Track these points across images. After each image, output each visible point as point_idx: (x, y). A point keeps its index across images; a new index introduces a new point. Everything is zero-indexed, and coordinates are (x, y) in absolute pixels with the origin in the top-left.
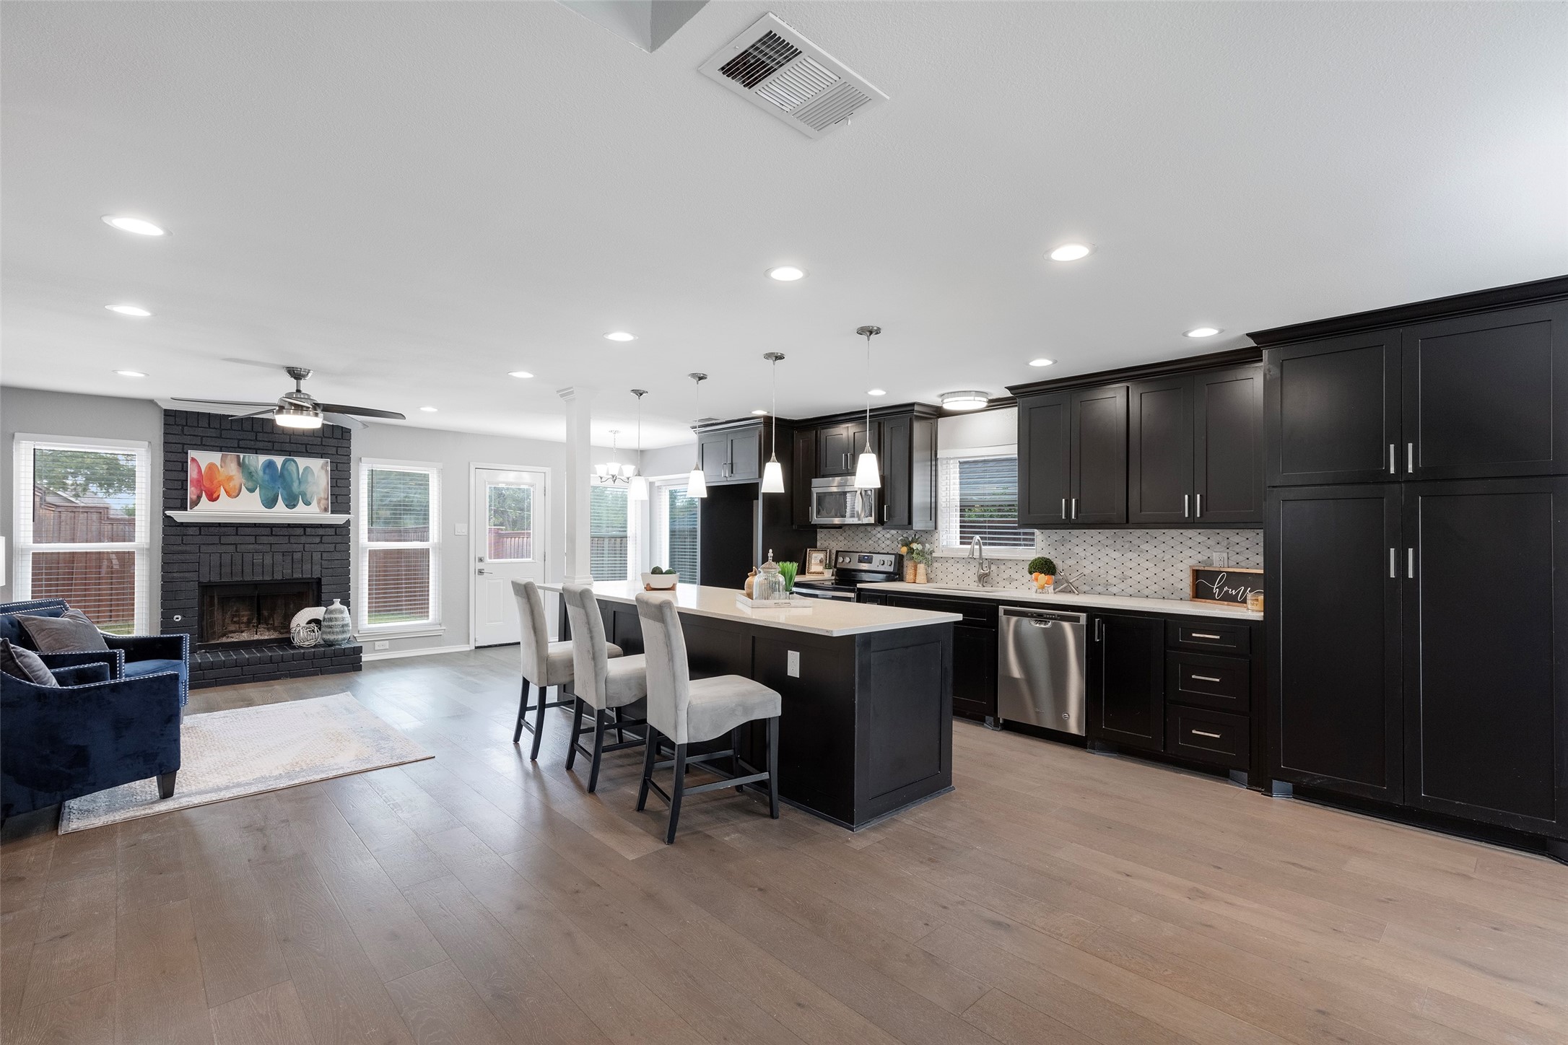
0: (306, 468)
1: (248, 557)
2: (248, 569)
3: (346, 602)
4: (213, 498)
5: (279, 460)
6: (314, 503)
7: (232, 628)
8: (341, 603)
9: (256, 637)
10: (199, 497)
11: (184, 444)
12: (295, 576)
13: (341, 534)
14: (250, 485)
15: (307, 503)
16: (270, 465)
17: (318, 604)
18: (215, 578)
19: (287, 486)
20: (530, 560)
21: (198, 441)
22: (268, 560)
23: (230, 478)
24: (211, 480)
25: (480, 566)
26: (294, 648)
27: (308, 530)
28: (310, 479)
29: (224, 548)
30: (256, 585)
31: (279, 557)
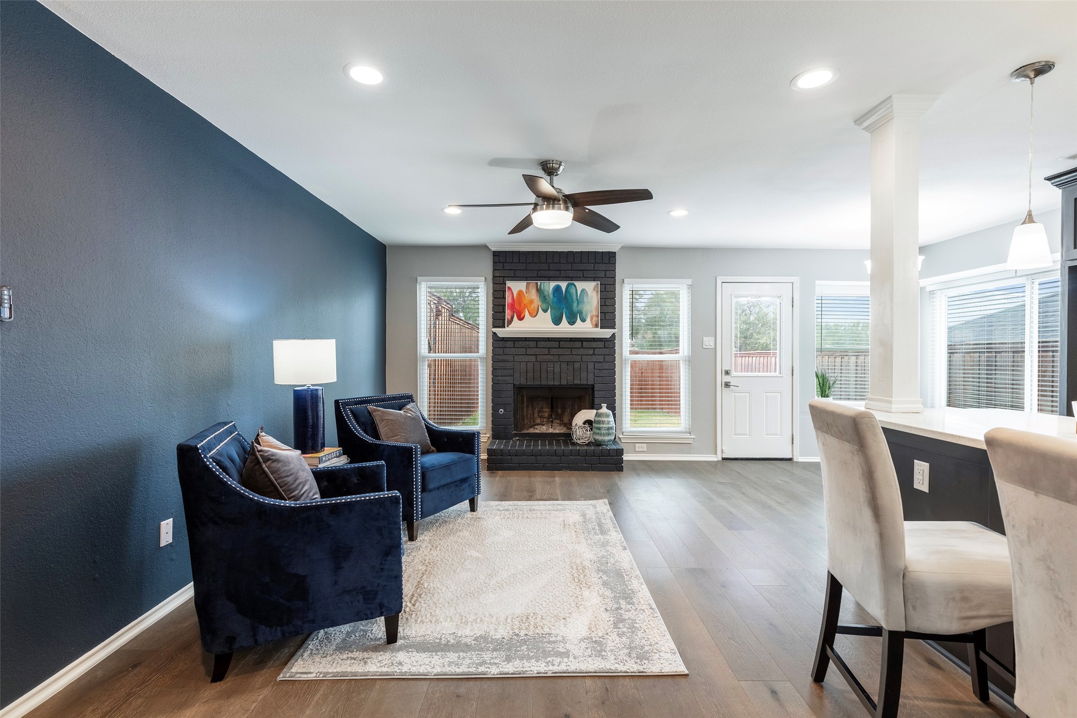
0: (583, 290)
1: (544, 365)
2: (544, 375)
3: (612, 407)
4: (521, 318)
5: (563, 285)
6: (588, 320)
7: (538, 421)
8: (607, 408)
9: (551, 431)
10: (512, 318)
11: (504, 277)
12: (576, 382)
13: (609, 344)
14: (544, 306)
15: (583, 320)
16: (558, 289)
17: (592, 408)
18: (523, 382)
19: (569, 307)
20: (773, 374)
21: (512, 273)
22: (557, 370)
23: (531, 302)
24: (520, 304)
25: (727, 379)
26: (574, 444)
27: (584, 343)
28: (585, 299)
29: (527, 358)
30: (551, 388)
31: (564, 366)
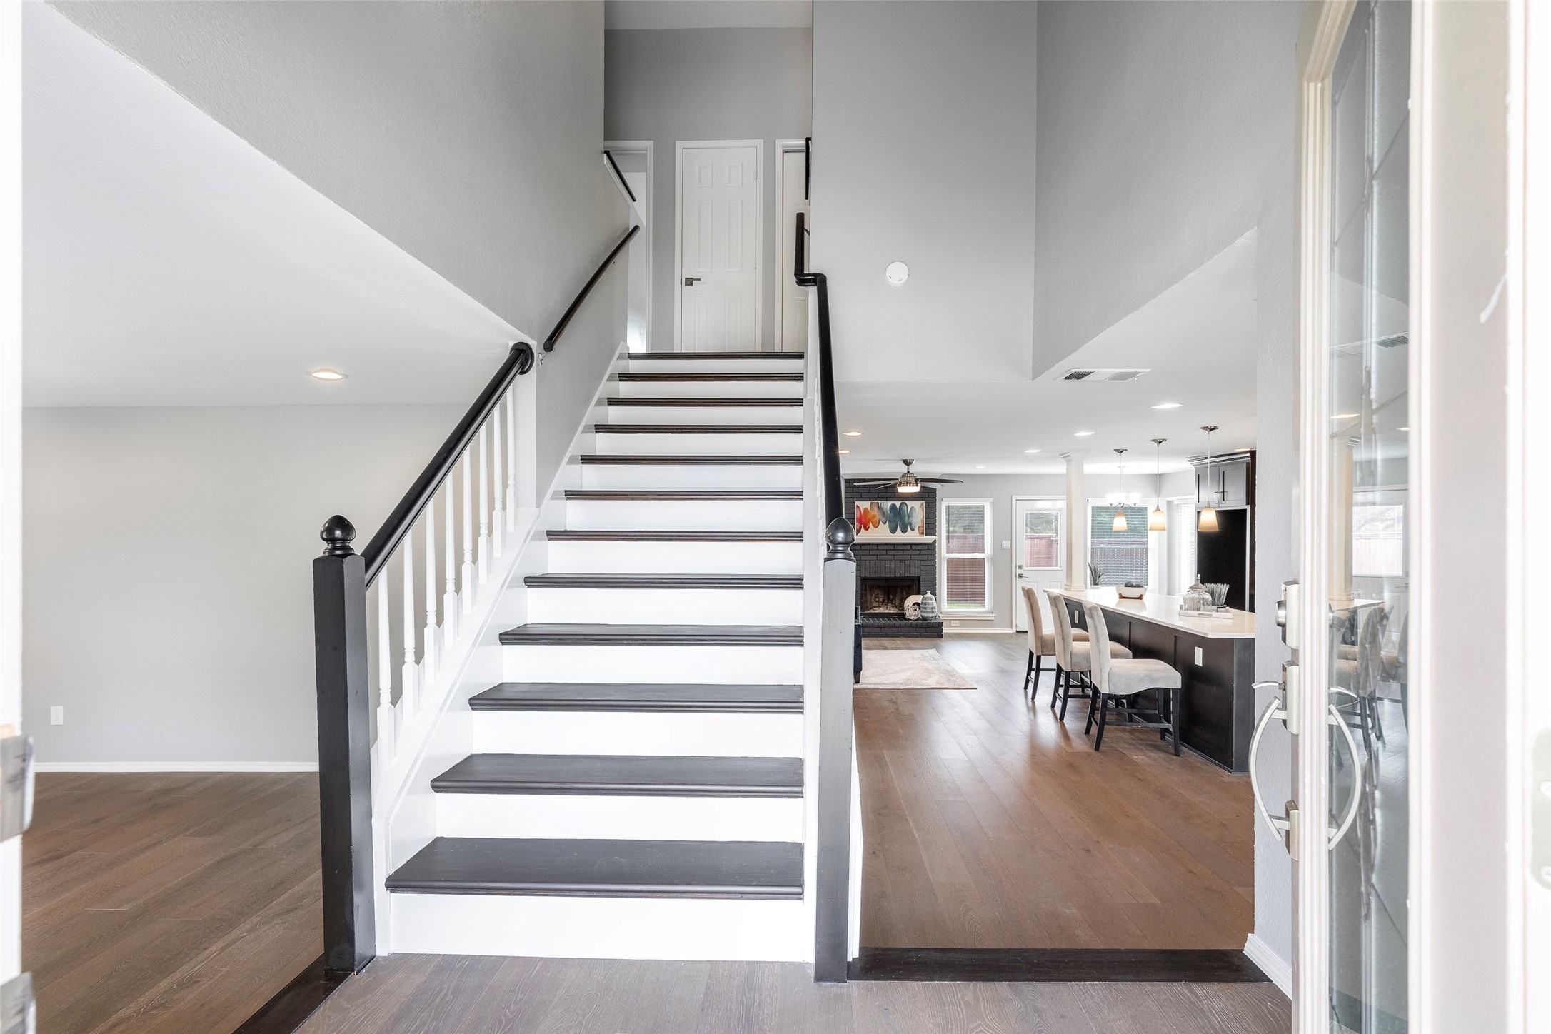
0: (912, 508)
1: (883, 562)
2: (883, 570)
3: (934, 593)
4: (866, 529)
5: (898, 504)
6: (916, 529)
7: (875, 604)
8: (931, 593)
9: (887, 611)
10: (860, 528)
11: (853, 498)
12: (906, 575)
13: (931, 547)
14: (884, 520)
15: (913, 530)
16: (893, 507)
17: (918, 593)
18: (868, 575)
19: (902, 520)
20: (1058, 568)
21: (859, 495)
22: (893, 566)
23: (874, 516)
24: (866, 518)
25: (1020, 572)
26: (906, 619)
27: (913, 546)
28: (914, 514)
29: (870, 557)
30: (887, 580)
31: (898, 562)
